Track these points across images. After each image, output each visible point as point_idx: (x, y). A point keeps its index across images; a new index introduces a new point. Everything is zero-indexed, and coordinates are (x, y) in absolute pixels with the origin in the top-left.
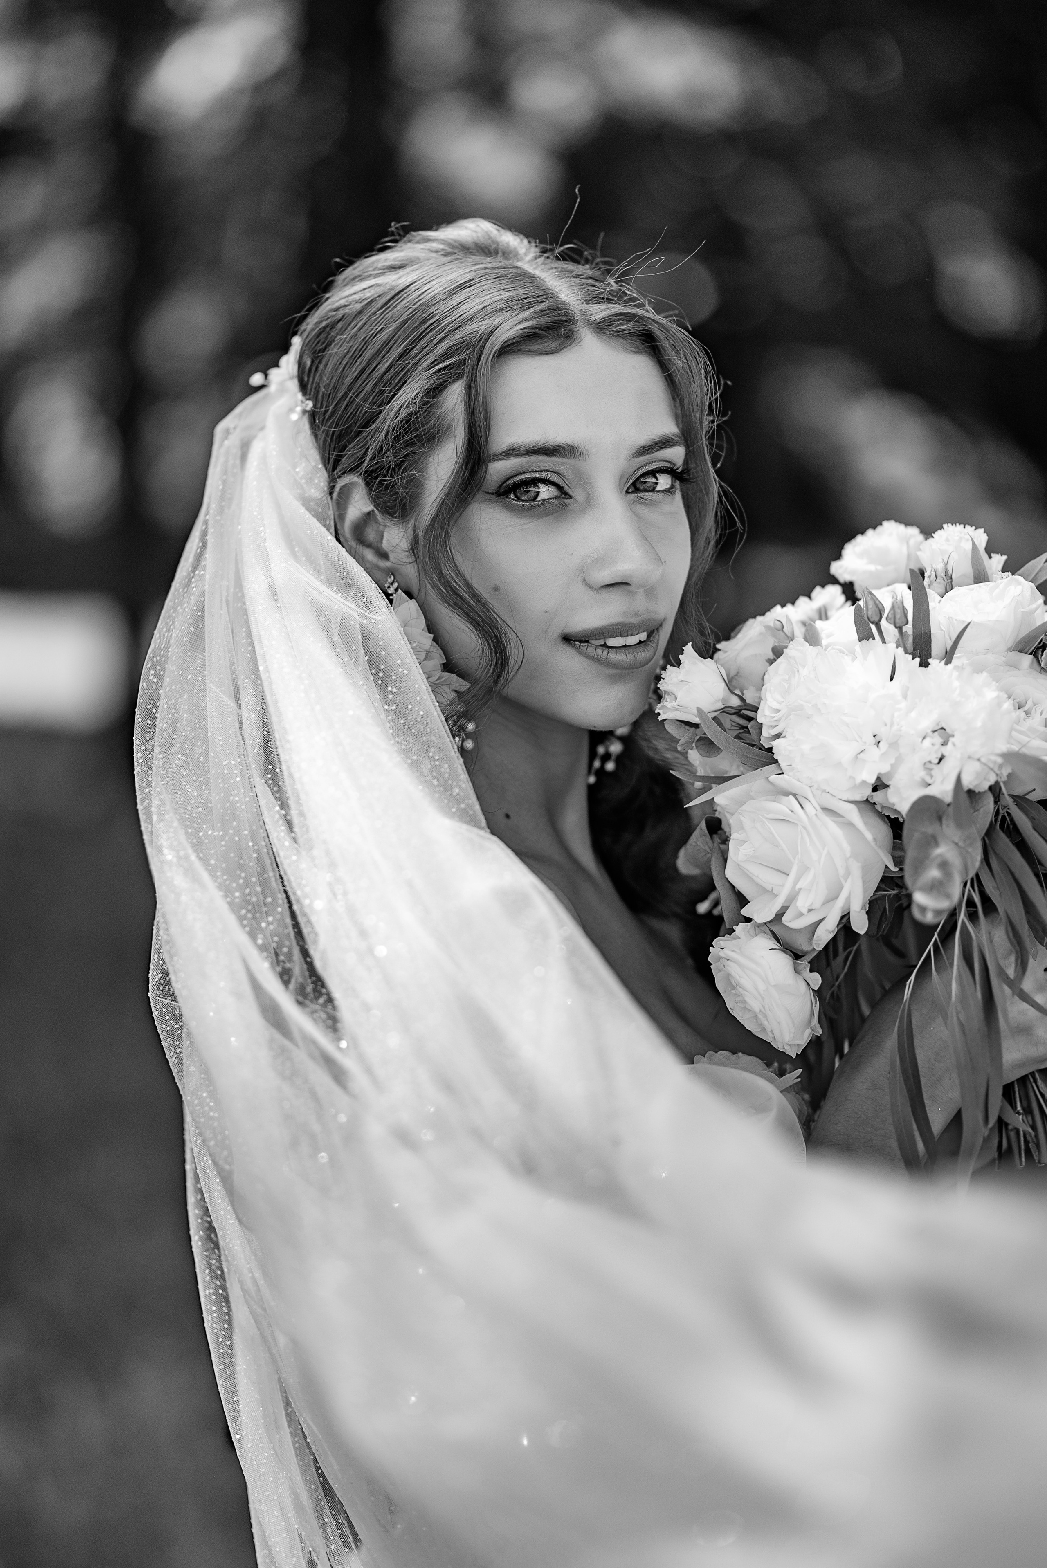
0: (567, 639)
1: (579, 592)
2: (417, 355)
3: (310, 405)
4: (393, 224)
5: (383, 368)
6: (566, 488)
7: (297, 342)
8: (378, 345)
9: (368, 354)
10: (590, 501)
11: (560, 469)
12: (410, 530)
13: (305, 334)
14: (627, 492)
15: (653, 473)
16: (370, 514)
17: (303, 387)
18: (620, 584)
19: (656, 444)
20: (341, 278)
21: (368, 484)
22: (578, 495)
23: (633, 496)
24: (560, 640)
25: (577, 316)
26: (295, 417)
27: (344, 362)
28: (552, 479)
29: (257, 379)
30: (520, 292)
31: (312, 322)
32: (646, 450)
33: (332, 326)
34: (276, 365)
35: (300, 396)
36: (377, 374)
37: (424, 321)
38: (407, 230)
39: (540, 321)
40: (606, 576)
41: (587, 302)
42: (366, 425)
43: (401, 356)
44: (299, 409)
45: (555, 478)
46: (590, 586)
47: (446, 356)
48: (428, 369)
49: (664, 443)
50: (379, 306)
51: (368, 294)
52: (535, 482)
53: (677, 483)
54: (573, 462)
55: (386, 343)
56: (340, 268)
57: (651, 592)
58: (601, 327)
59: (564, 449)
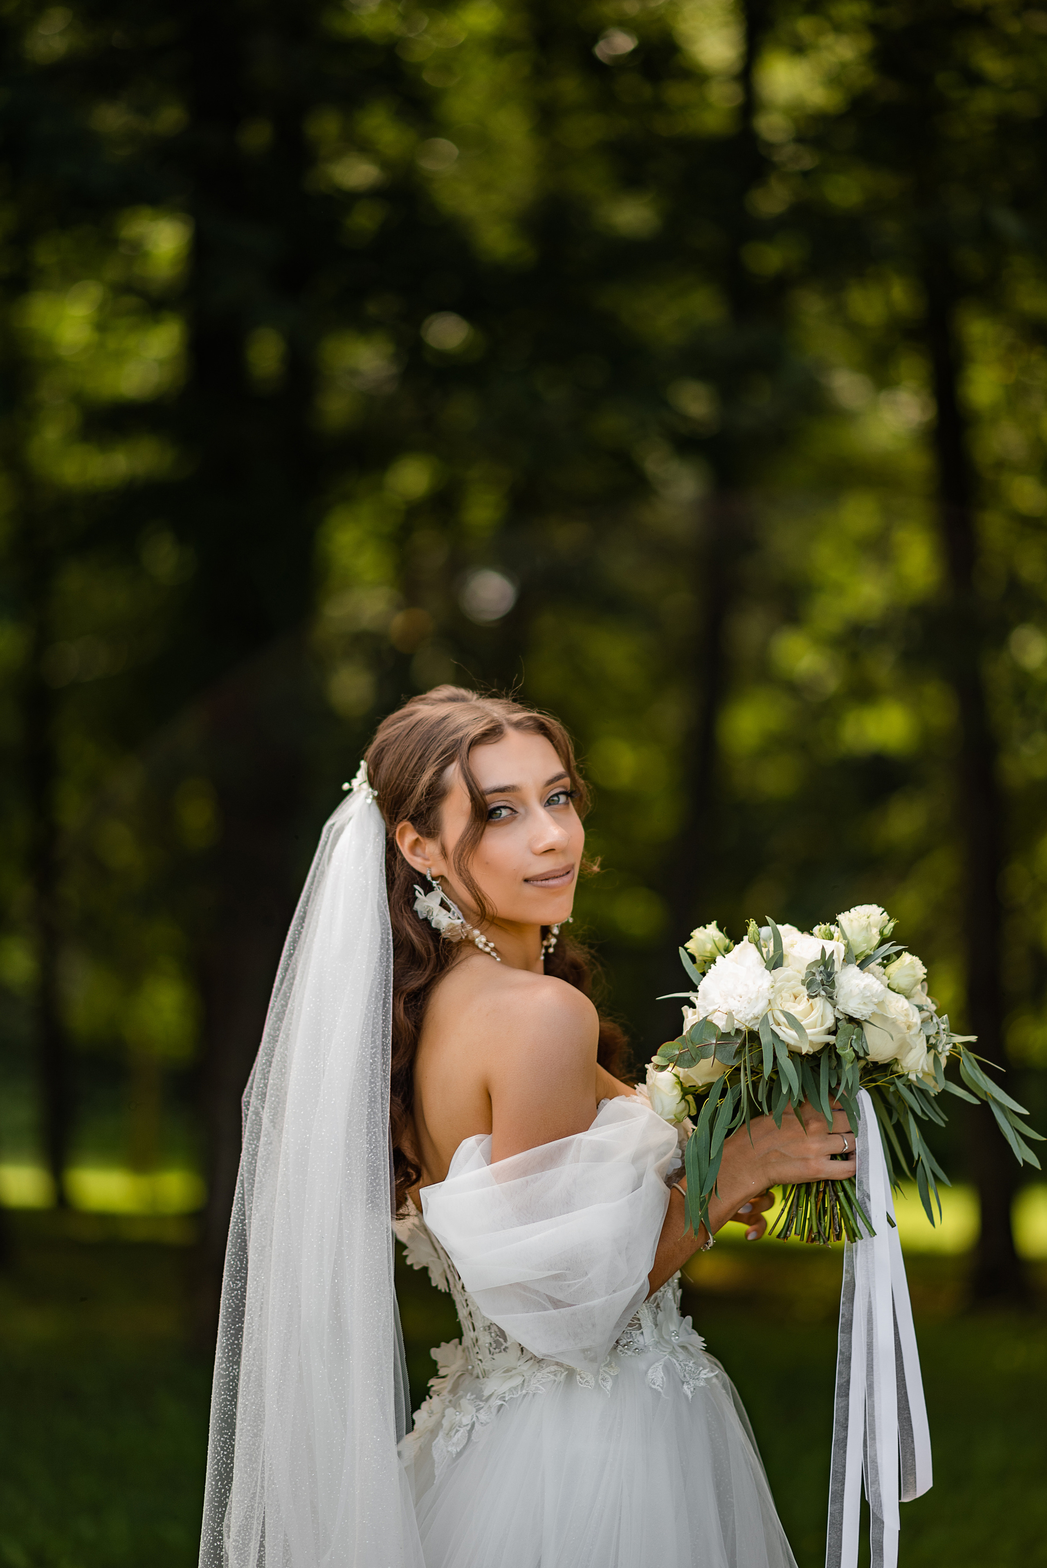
0: (526, 880)
1: (531, 858)
2: (428, 755)
3: (376, 793)
4: (402, 695)
5: (412, 765)
6: (515, 808)
7: (363, 764)
8: (407, 755)
9: (403, 761)
10: (528, 812)
11: (509, 798)
12: (439, 843)
13: (368, 758)
14: (545, 806)
15: (557, 795)
16: (417, 840)
17: (372, 785)
18: (550, 851)
19: (555, 778)
20: (381, 726)
21: (413, 824)
22: (521, 810)
23: (548, 808)
24: (523, 882)
25: (504, 722)
26: (369, 801)
27: (391, 767)
28: (507, 805)
29: (346, 786)
30: (475, 716)
31: (371, 751)
32: (550, 782)
33: (383, 749)
34: (354, 776)
35: (370, 790)
36: (410, 768)
37: (429, 739)
38: (409, 698)
39: (487, 727)
40: (541, 846)
41: (508, 714)
42: (410, 795)
43: (420, 758)
44: (371, 796)
45: (508, 805)
46: (535, 854)
47: (443, 753)
48: (436, 760)
49: (559, 777)
50: (404, 736)
51: (397, 731)
52: (499, 808)
53: (569, 798)
54: (515, 794)
55: (411, 754)
56: (379, 722)
57: (564, 851)
58: (517, 725)
59: (509, 788)
